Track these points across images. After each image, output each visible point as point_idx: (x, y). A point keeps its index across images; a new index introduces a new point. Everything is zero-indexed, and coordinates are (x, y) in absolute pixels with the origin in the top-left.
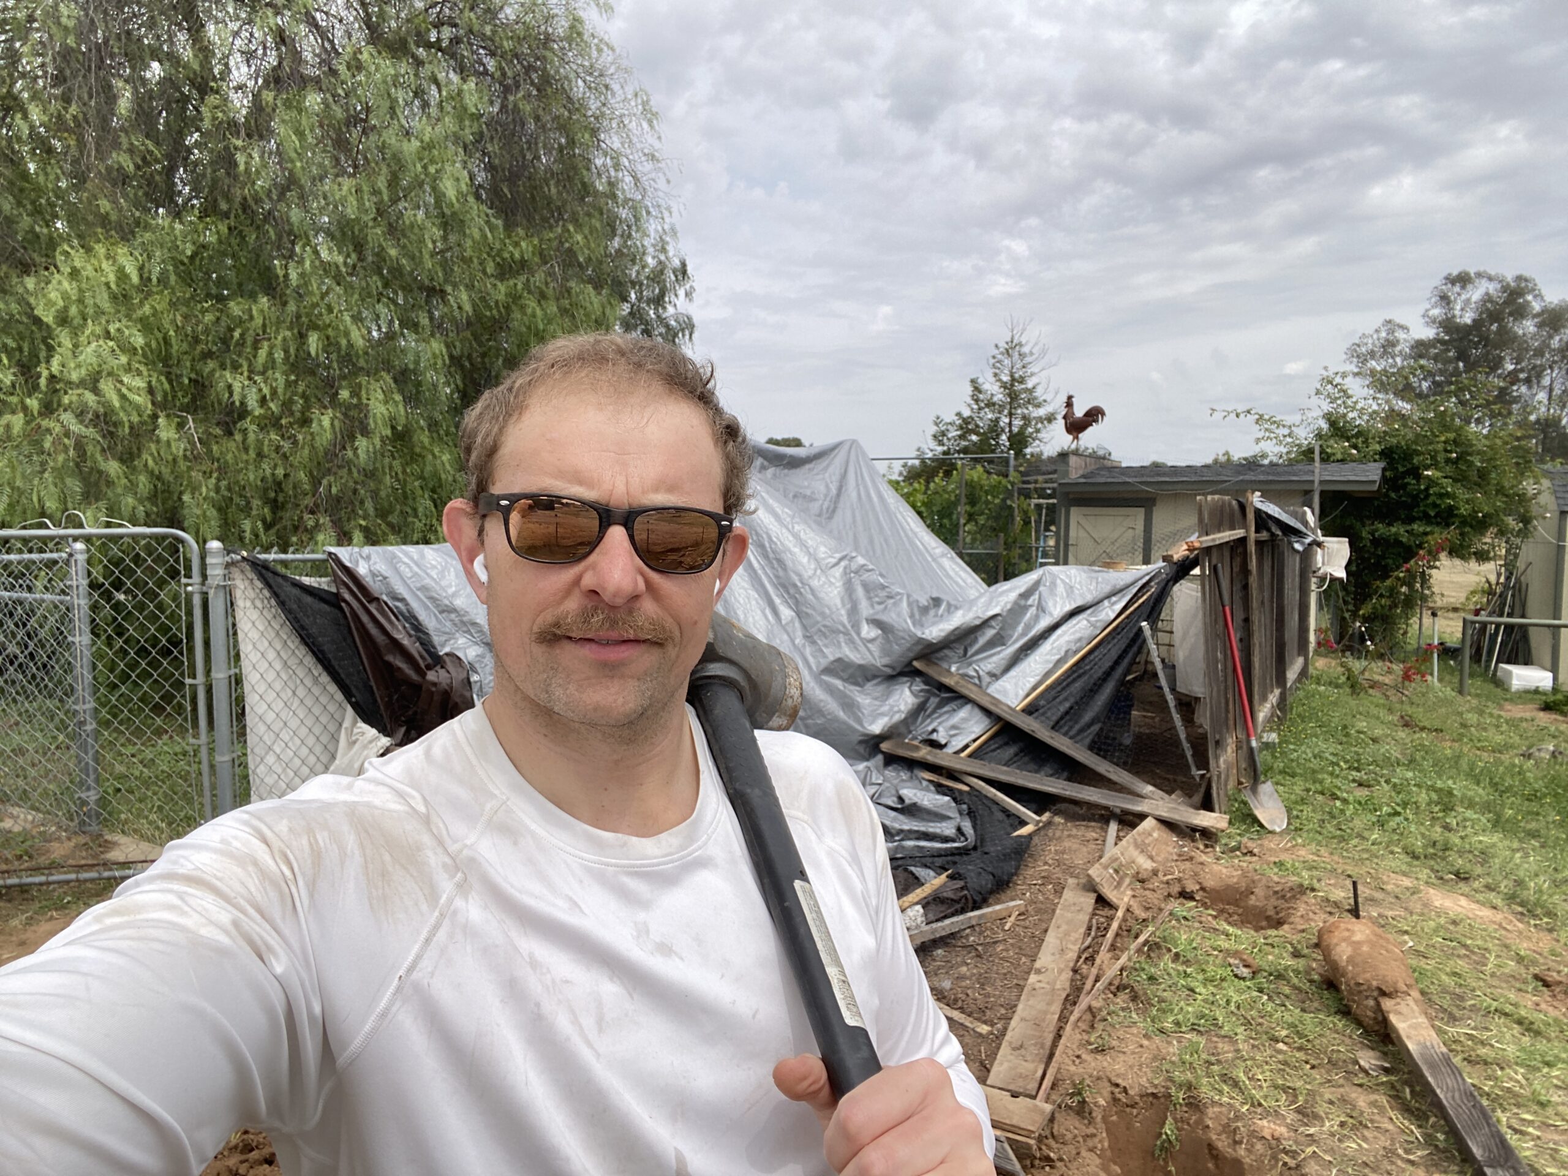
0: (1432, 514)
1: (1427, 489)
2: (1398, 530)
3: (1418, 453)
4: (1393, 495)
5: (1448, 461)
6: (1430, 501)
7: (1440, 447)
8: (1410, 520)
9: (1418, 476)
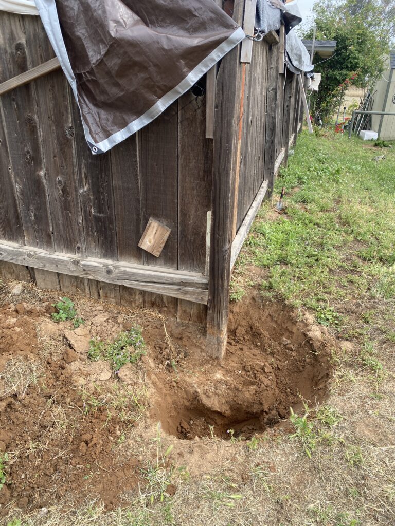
0: (349, 66)
1: (349, 55)
2: (336, 73)
3: (348, 39)
4: (336, 58)
5: (358, 43)
6: (349, 60)
7: (356, 37)
8: (341, 69)
9: (346, 50)
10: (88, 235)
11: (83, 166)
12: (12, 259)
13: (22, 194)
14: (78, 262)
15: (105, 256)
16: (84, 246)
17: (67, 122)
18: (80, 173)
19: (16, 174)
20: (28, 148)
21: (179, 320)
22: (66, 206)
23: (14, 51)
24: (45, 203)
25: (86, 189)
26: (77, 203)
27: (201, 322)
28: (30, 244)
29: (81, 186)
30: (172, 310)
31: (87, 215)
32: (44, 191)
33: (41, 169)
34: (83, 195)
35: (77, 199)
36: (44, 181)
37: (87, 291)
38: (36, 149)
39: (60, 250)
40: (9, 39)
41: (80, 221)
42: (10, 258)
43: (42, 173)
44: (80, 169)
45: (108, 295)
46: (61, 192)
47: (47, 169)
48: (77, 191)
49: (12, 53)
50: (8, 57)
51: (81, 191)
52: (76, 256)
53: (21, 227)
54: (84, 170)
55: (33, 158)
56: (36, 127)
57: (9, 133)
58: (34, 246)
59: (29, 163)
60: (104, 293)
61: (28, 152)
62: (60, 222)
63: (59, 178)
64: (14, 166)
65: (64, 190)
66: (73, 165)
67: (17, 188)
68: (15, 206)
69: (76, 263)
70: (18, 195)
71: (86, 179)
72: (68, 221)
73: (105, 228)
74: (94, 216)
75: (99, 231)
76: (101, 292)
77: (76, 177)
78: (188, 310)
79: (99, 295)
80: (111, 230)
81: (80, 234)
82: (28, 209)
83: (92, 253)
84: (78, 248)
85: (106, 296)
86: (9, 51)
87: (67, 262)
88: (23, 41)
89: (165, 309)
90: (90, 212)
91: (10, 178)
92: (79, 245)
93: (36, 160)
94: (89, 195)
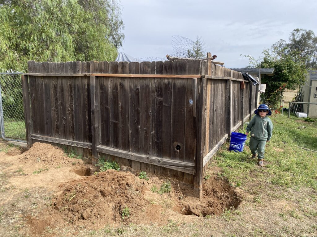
1: (283, 74)
2: (277, 83)
3: (282, 67)
4: (276, 76)
5: (288, 69)
6: (283, 77)
7: (286, 66)
8: (279, 81)
9: (281, 72)
10: (153, 148)
11: (153, 125)
12: (125, 157)
13: (131, 134)
14: (149, 158)
15: (158, 156)
16: (151, 152)
17: (150, 111)
18: (152, 127)
19: (131, 127)
20: (136, 118)
21: (184, 183)
22: (146, 138)
23: (136, 90)
24: (139, 137)
25: (153, 132)
26: (150, 137)
27: (192, 184)
28: (132, 152)
29: (152, 131)
30: (181, 178)
31: (153, 141)
32: (139, 133)
33: (139, 125)
34: (153, 134)
35: (150, 135)
36: (140, 129)
37: (150, 170)
38: (138, 119)
39: (142, 154)
40: (135, 87)
41: (150, 143)
42: (124, 156)
43: (139, 127)
44: (152, 125)
45: (158, 172)
46: (145, 133)
47: (141, 125)
48: (150, 133)
49: (135, 91)
50: (134, 91)
51: (152, 133)
52: (148, 156)
53: (129, 145)
54: (154, 126)
55: (137, 122)
56: (139, 112)
57: (130, 114)
58: (133, 152)
59: (135, 123)
60: (156, 171)
61: (136, 120)
62: (143, 144)
63: (145, 128)
64: (130, 124)
65: (146, 132)
66: (150, 124)
67: (130, 131)
68: (128, 138)
69: (148, 158)
70: (130, 134)
71: (154, 129)
72: (146, 143)
73: (159, 146)
74: (155, 141)
75: (157, 147)
76: (155, 170)
77: (151, 128)
78: (188, 178)
79: (154, 172)
80: (161, 146)
81: (150, 148)
82: (133, 139)
83: (154, 155)
84: (149, 153)
85: (157, 172)
86: (134, 90)
87: (145, 158)
88: (139, 87)
89: (179, 178)
90: (154, 140)
91: (128, 128)
92: (149, 152)
93: (138, 123)
94: (154, 134)
